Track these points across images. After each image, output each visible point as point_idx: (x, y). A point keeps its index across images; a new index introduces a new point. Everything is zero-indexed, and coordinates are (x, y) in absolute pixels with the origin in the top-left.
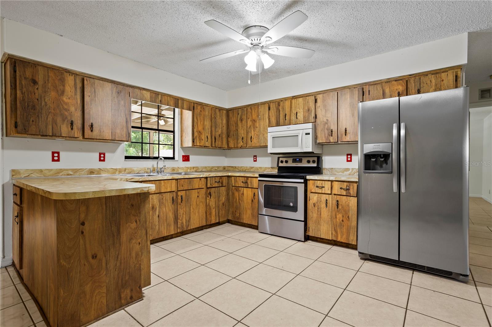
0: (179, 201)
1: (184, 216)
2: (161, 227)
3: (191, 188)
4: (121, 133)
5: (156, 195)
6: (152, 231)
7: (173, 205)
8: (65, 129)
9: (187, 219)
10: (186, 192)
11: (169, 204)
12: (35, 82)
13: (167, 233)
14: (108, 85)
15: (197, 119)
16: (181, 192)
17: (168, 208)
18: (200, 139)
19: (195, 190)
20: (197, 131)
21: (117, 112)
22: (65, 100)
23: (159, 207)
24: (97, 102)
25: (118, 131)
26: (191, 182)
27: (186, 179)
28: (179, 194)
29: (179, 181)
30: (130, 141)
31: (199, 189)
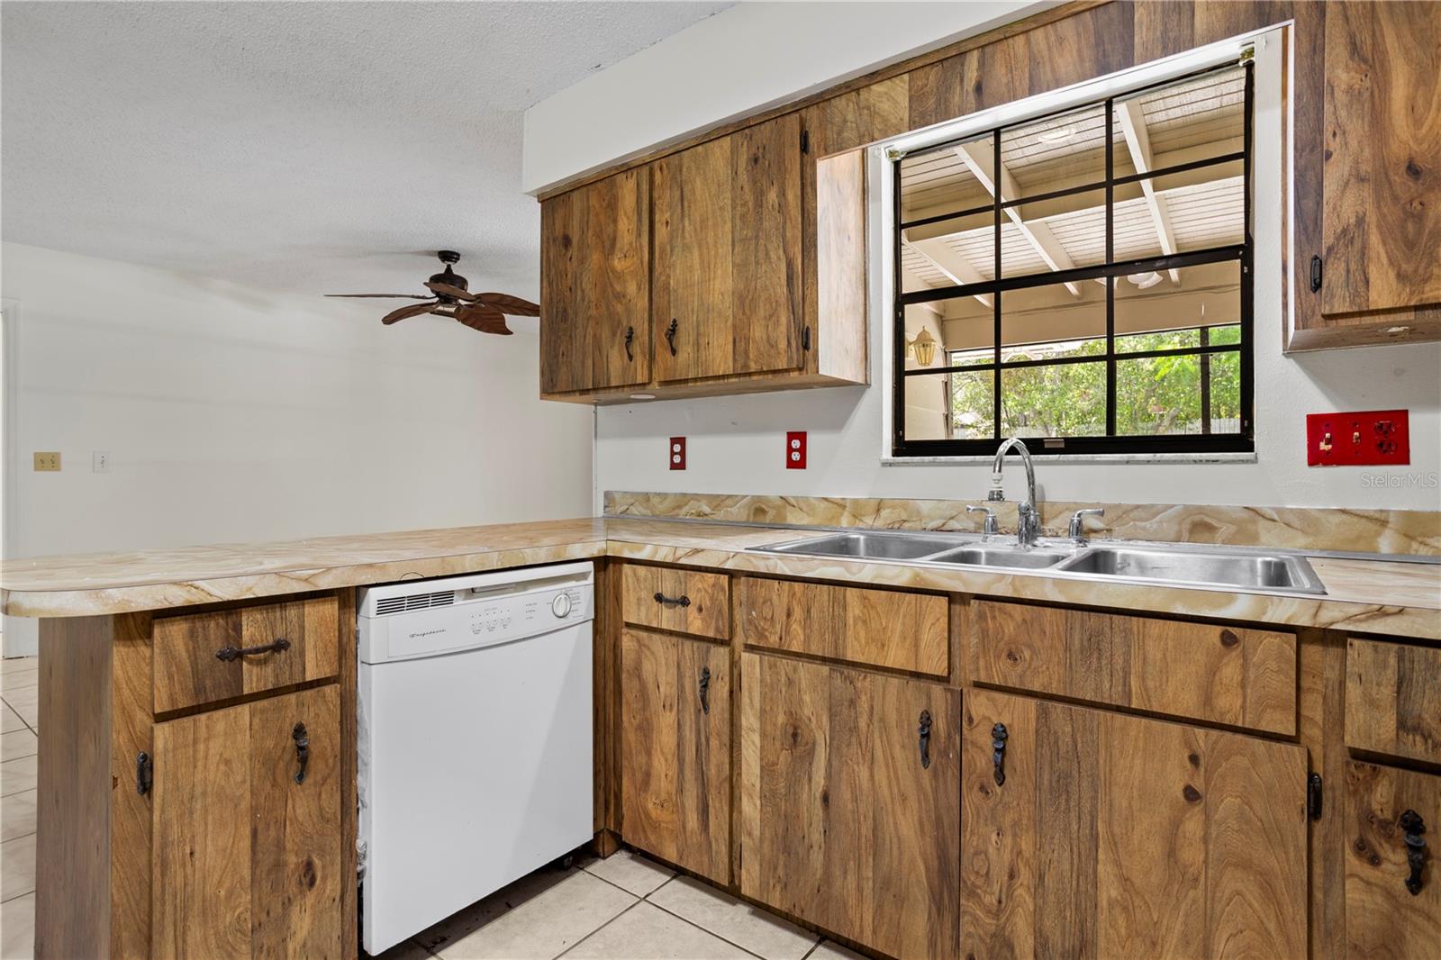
0: (981, 759)
1: (1024, 895)
2: (837, 872)
3: (1098, 689)
4: (768, 337)
5: (814, 667)
7: (926, 775)
8: (616, 361)
10: (1043, 715)
11: (897, 751)
12: (567, 242)
13: (874, 932)
14: (721, 147)
15: (1369, 60)
16: (993, 700)
17: (889, 777)
18: (1410, 245)
19: (1156, 724)
20: (1366, 168)
21: (752, 247)
22: (618, 264)
23: (833, 748)
24: (687, 235)
25: (758, 332)
26: (1105, 645)
27: (1048, 611)
28: (981, 706)
29: (982, 617)
30: (811, 365)
31: (1214, 733)
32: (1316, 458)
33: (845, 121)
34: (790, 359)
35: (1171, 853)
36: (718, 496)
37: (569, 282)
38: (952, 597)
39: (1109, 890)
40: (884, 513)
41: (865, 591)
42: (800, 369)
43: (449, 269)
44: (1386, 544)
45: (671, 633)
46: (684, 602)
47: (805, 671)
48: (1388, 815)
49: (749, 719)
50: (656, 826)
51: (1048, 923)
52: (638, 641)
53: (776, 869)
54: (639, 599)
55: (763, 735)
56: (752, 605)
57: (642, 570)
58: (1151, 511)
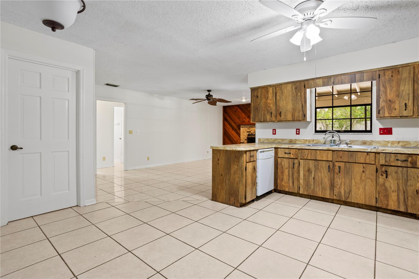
0: (337, 170)
1: (343, 186)
2: (316, 188)
3: (352, 160)
4: (298, 115)
6: (307, 188)
7: (329, 173)
8: (268, 117)
9: (347, 191)
10: (345, 164)
11: (325, 171)
12: (257, 97)
13: (321, 195)
14: (290, 85)
15: (385, 87)
16: (338, 163)
17: (324, 174)
18: (390, 109)
19: (359, 164)
20: (385, 100)
21: (295, 102)
22: (268, 101)
23: (315, 171)
24: (283, 98)
25: (296, 114)
26: (353, 156)
27: (346, 152)
28: (337, 164)
29: (337, 153)
30: (305, 120)
31: (366, 164)
32: (380, 134)
33: (312, 84)
34: (302, 118)
35: (361, 178)
36: (283, 139)
37: (258, 104)
38: (333, 151)
39: (354, 184)
40: (314, 141)
41: (320, 151)
42: (304, 120)
43: (209, 93)
44: (389, 145)
45: (287, 158)
46: (290, 153)
47: (311, 162)
48: (384, 171)
49: (301, 169)
50: (284, 186)
51: (346, 189)
52: (281, 159)
53: (306, 189)
54: (281, 154)
55: (304, 171)
56: (302, 153)
57: (282, 149)
58: (357, 141)
